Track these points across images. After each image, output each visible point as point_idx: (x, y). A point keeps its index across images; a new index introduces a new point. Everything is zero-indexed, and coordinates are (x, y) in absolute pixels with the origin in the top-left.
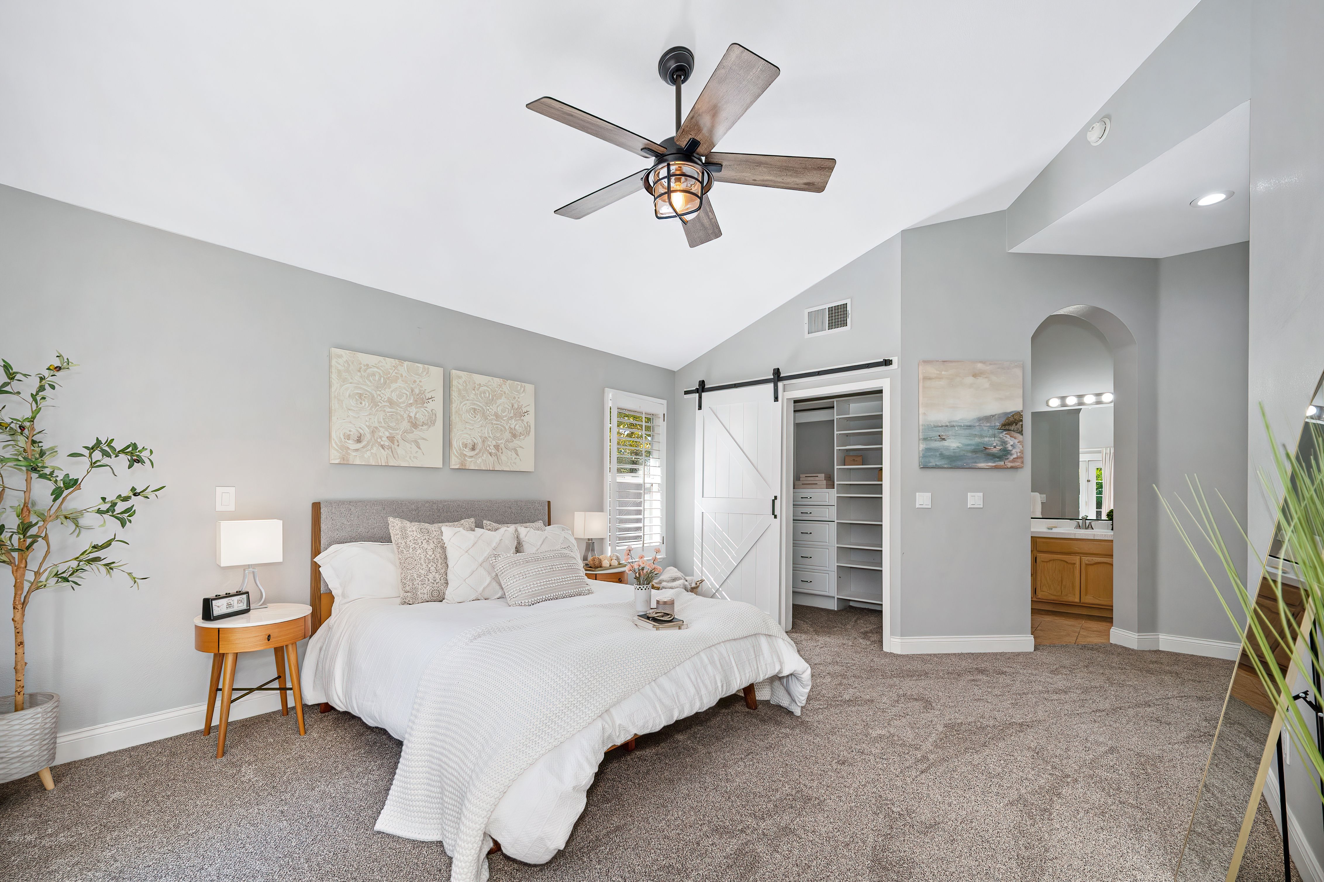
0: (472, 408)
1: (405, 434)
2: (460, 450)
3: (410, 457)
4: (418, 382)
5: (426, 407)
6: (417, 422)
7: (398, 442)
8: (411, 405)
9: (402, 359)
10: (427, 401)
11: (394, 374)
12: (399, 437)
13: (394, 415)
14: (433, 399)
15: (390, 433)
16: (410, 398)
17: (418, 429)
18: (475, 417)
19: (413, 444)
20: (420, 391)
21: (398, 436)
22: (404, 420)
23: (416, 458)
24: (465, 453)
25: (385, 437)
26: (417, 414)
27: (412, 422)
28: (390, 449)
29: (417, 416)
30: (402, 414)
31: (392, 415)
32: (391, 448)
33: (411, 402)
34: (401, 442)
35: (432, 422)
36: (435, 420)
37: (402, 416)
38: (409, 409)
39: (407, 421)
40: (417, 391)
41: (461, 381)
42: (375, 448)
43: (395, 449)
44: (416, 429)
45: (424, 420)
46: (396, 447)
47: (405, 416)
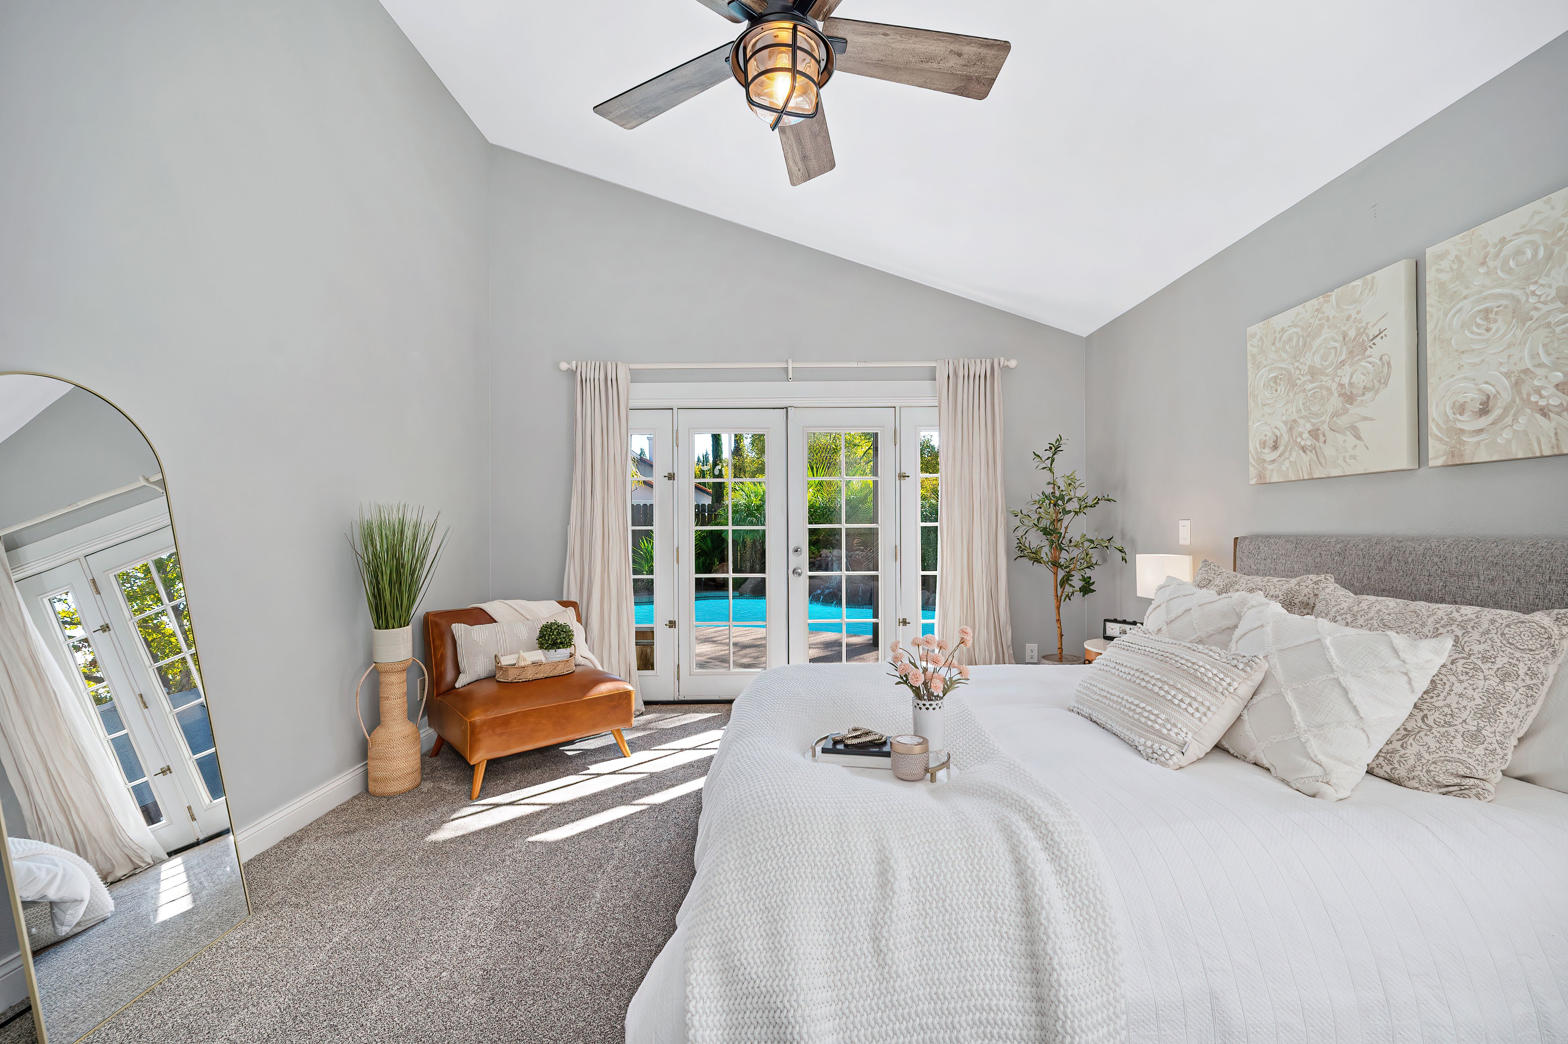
0: (1480, 311)
1: (1335, 418)
2: (1447, 420)
3: (1344, 457)
4: (1354, 315)
5: (1370, 356)
6: (1354, 391)
7: (1324, 436)
8: (1343, 363)
9: (1325, 292)
10: (1371, 344)
11: (1317, 322)
12: (1326, 426)
13: (1317, 392)
14: (1382, 335)
15: (1313, 424)
16: (1341, 352)
17: (1355, 403)
18: (1488, 330)
19: (1348, 433)
20: (1358, 329)
21: (1324, 426)
22: (1331, 394)
23: (1354, 457)
24: (1459, 425)
25: (1306, 432)
26: (1354, 376)
27: (1345, 393)
28: (1314, 451)
29: (1354, 380)
30: (1329, 385)
31: (1315, 392)
32: (1315, 448)
33: (1343, 357)
34: (1330, 435)
35: (1383, 381)
36: (1389, 375)
37: (1329, 390)
38: (1339, 372)
39: (1336, 394)
40: (1352, 334)
41: (1445, 264)
42: (1294, 454)
43: (1321, 449)
44: (1351, 404)
45: (1365, 382)
46: (1322, 445)
47: (1334, 386)
